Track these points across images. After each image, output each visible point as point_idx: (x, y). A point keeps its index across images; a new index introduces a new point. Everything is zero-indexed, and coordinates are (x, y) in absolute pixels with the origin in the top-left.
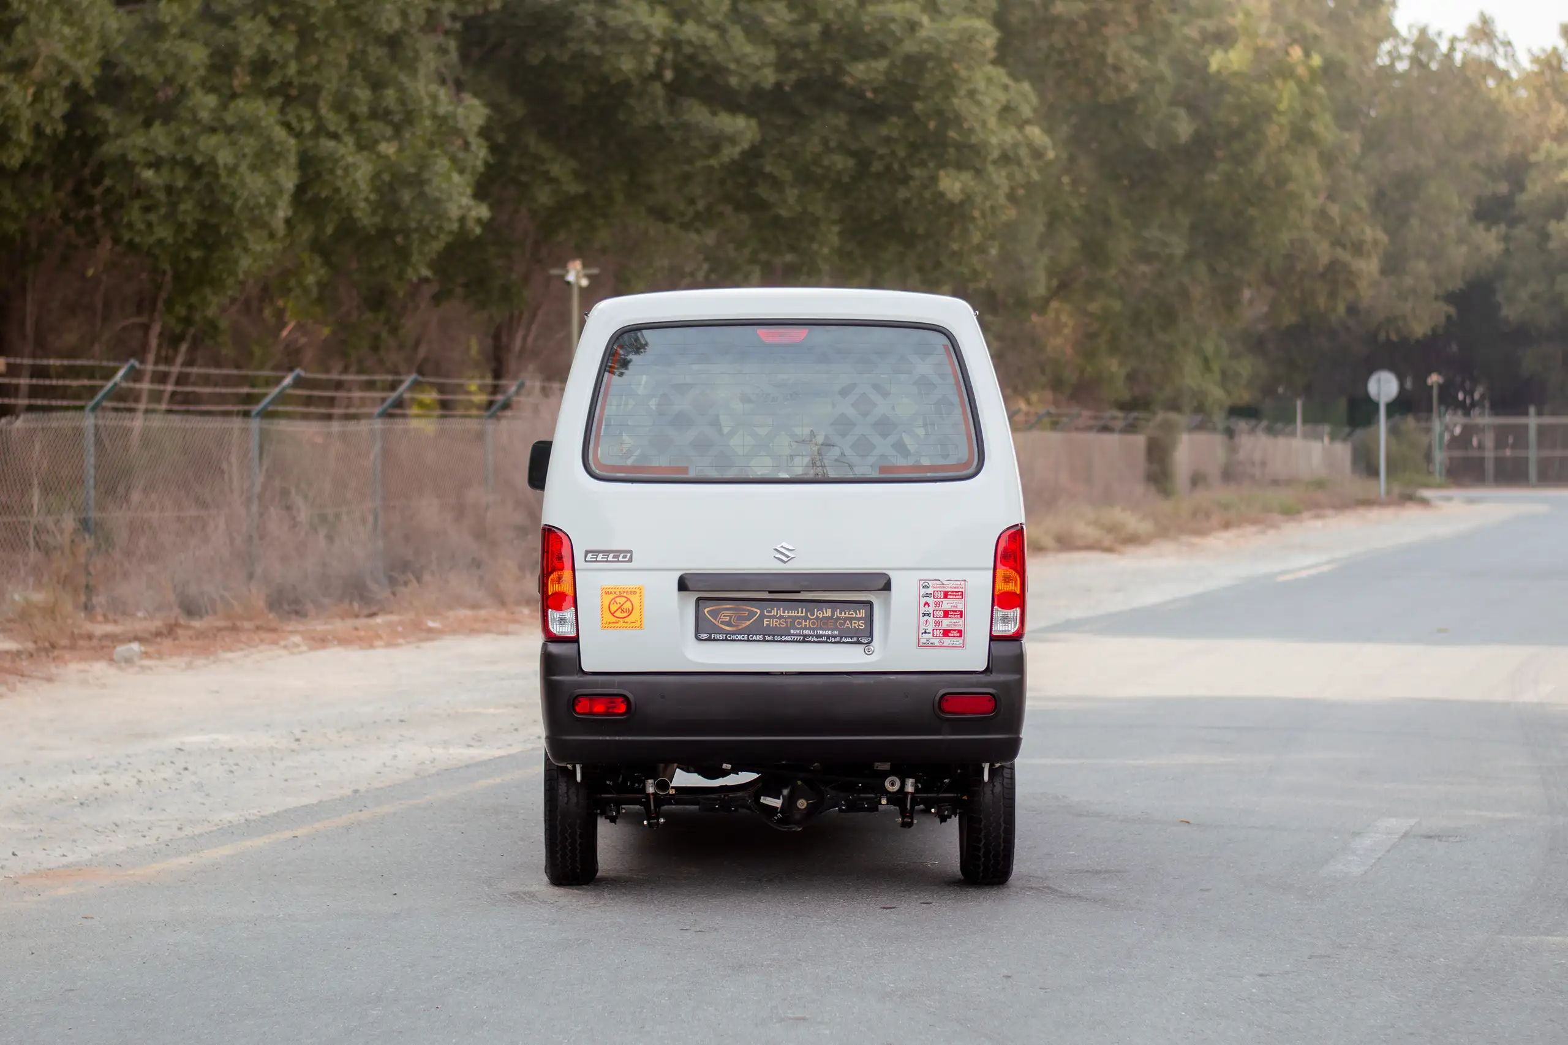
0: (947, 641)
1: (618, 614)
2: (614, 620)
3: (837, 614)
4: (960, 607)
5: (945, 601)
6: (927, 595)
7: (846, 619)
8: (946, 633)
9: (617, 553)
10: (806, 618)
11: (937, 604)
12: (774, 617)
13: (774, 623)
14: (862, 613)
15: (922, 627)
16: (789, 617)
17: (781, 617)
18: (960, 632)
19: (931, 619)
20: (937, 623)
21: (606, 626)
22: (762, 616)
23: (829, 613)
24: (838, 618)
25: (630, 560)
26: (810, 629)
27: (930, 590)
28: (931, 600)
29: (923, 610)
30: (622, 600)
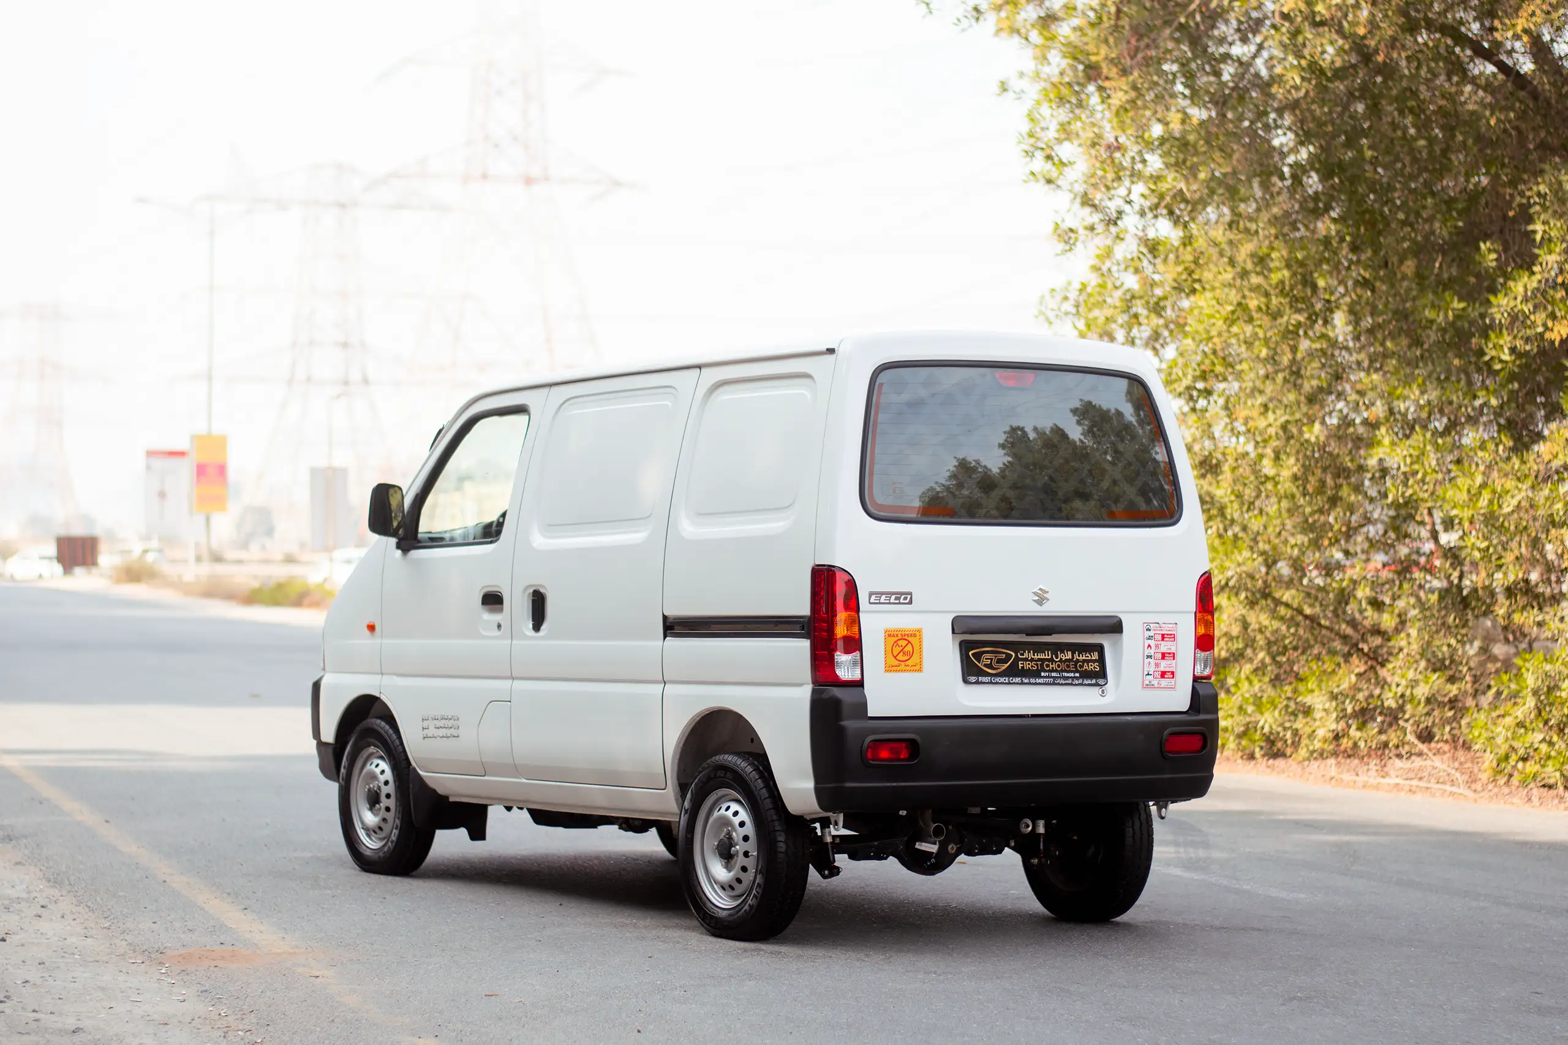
0: (1164, 682)
1: (900, 657)
2: (897, 663)
3: (1076, 656)
4: (1173, 650)
5: (1163, 643)
6: (1150, 638)
7: (1084, 661)
8: (1163, 674)
9: (899, 595)
10: (1051, 660)
11: (1157, 646)
12: (1026, 660)
13: (1027, 666)
14: (1095, 656)
15: (1146, 669)
16: (1039, 660)
17: (1032, 660)
18: (1173, 673)
19: (1152, 661)
20: (1157, 665)
21: (889, 669)
22: (1017, 659)
23: (1069, 655)
24: (1078, 661)
25: (910, 602)
26: (1056, 671)
27: (1151, 633)
28: (1152, 643)
29: (1148, 652)
30: (904, 643)
